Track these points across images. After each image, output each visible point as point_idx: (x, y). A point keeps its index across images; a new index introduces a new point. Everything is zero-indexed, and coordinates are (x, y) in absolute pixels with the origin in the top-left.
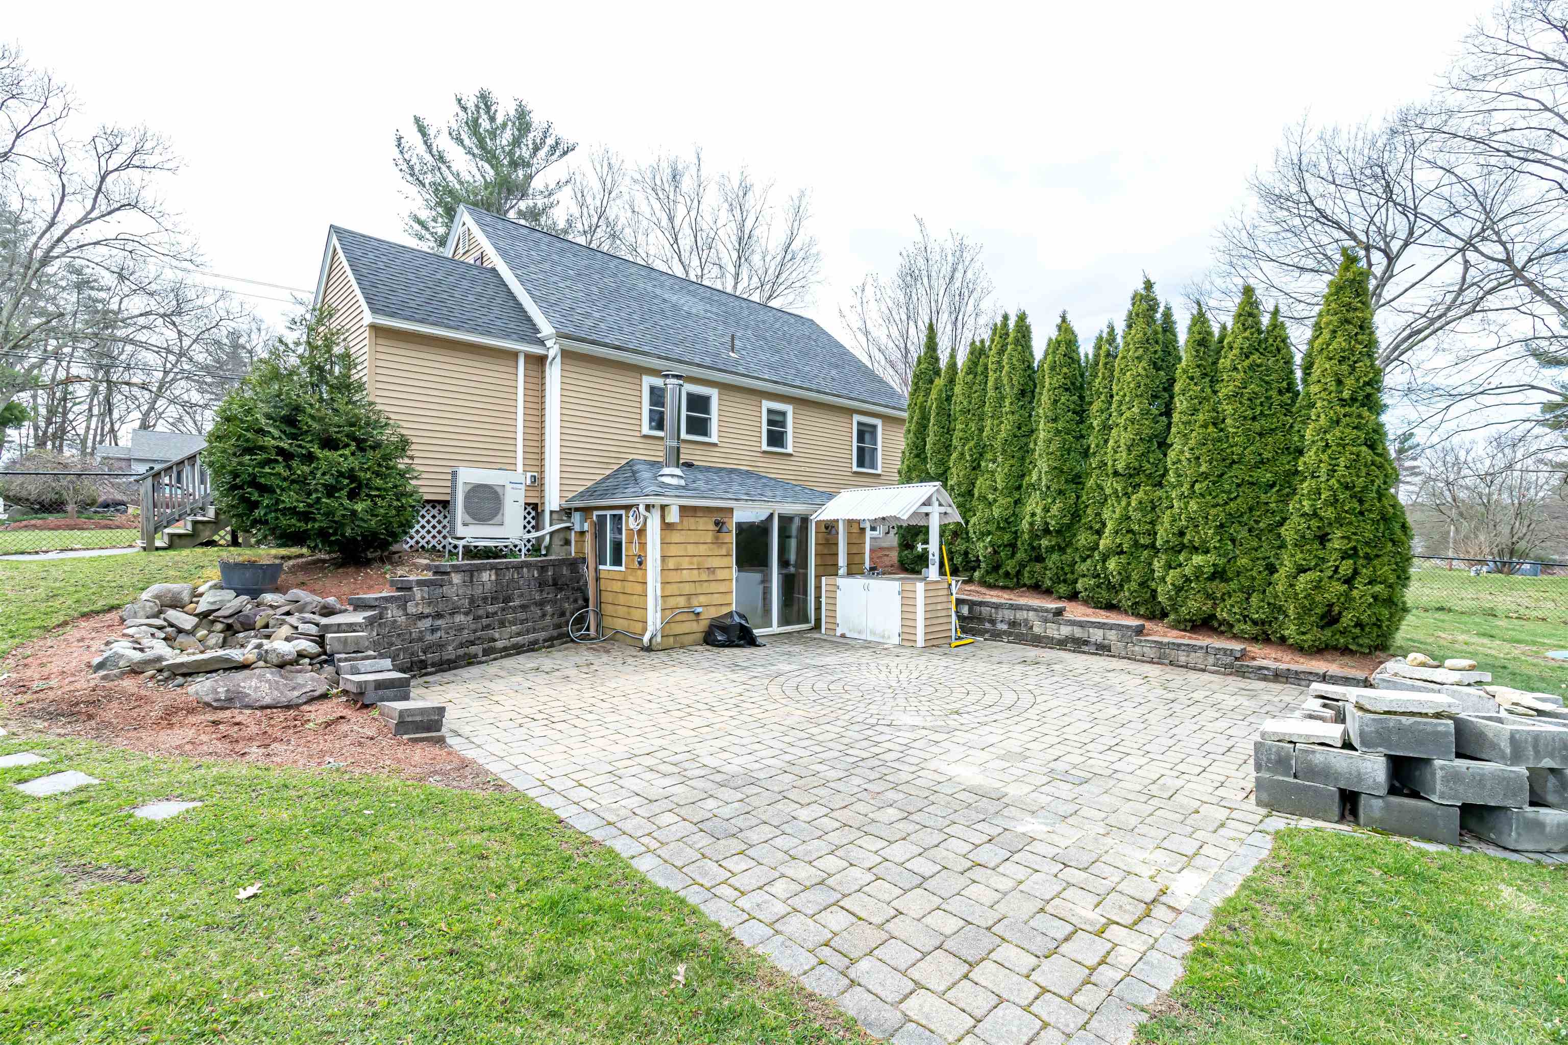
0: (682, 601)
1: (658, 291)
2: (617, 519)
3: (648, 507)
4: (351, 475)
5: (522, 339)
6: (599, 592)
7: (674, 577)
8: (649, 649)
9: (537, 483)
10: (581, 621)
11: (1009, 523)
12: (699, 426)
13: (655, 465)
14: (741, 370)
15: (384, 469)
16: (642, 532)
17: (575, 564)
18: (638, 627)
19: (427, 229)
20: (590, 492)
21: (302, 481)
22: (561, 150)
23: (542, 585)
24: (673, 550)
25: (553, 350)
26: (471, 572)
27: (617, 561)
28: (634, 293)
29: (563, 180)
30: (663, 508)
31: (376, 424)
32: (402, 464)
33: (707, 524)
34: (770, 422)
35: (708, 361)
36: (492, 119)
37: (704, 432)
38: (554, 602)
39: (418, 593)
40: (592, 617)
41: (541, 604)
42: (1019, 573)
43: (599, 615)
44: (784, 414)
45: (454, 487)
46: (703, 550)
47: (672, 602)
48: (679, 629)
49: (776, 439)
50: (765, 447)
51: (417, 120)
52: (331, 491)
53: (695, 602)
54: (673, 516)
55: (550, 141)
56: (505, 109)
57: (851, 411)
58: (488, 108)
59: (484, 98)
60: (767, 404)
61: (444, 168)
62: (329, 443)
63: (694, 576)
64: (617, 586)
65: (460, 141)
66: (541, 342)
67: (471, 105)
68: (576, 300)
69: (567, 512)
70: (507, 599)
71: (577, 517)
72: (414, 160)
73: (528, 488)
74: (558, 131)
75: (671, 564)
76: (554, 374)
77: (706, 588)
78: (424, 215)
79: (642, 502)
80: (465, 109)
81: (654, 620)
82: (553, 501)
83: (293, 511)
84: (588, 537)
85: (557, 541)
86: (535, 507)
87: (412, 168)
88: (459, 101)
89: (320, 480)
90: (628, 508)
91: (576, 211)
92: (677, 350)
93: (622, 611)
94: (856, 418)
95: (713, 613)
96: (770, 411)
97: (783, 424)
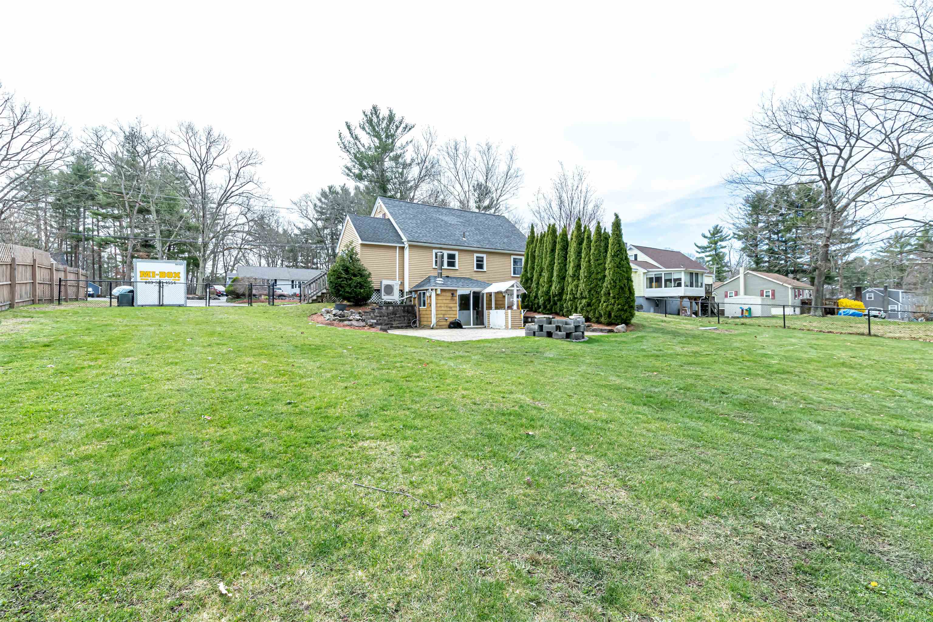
0: (441, 316)
1: (440, 217)
2: (424, 294)
3: (432, 290)
4: (360, 283)
5: (398, 243)
6: (420, 315)
7: (440, 309)
8: (432, 328)
9: (402, 284)
10: (415, 322)
11: (547, 293)
12: (451, 264)
13: (436, 277)
14: (466, 244)
15: (366, 282)
16: (430, 297)
17: (413, 306)
18: (429, 323)
19: (351, 172)
20: (417, 286)
21: (350, 285)
22: (408, 128)
23: (404, 311)
24: (439, 302)
25: (406, 245)
26: (387, 307)
27: (424, 305)
28: (432, 220)
29: (409, 140)
30: (436, 290)
31: (364, 270)
32: (369, 279)
33: (449, 294)
34: (477, 261)
35: (454, 243)
36: (378, 117)
37: (454, 266)
38: (407, 316)
39: (376, 311)
40: (417, 322)
41: (404, 316)
42: (551, 309)
43: (420, 321)
44: (483, 258)
45: (381, 286)
46: (447, 301)
47: (439, 316)
48: (441, 324)
49: (480, 266)
50: (475, 269)
51: (347, 123)
52: (356, 287)
53: (446, 316)
54: (439, 292)
55: (403, 125)
56: (384, 113)
57: (511, 255)
58: (376, 113)
59: (375, 110)
60: (476, 255)
61: (358, 143)
62: (355, 275)
63: (446, 309)
64: (424, 313)
65: (364, 128)
66: (403, 243)
67: (369, 114)
68: (413, 227)
69: (411, 292)
70: (396, 314)
71: (413, 293)
72: (346, 143)
73: (400, 285)
74: (406, 121)
75: (439, 305)
76: (407, 252)
77: (449, 312)
78: (350, 165)
79: (430, 288)
80: (366, 116)
81: (434, 321)
82: (407, 289)
83: (348, 292)
84: (417, 299)
85: (408, 301)
86: (401, 291)
87: (344, 145)
88: (364, 113)
89: (354, 284)
90: (427, 290)
91: (415, 156)
92: (444, 240)
93: (425, 319)
94: (513, 257)
95: (451, 320)
96: (477, 257)
97: (482, 261)
